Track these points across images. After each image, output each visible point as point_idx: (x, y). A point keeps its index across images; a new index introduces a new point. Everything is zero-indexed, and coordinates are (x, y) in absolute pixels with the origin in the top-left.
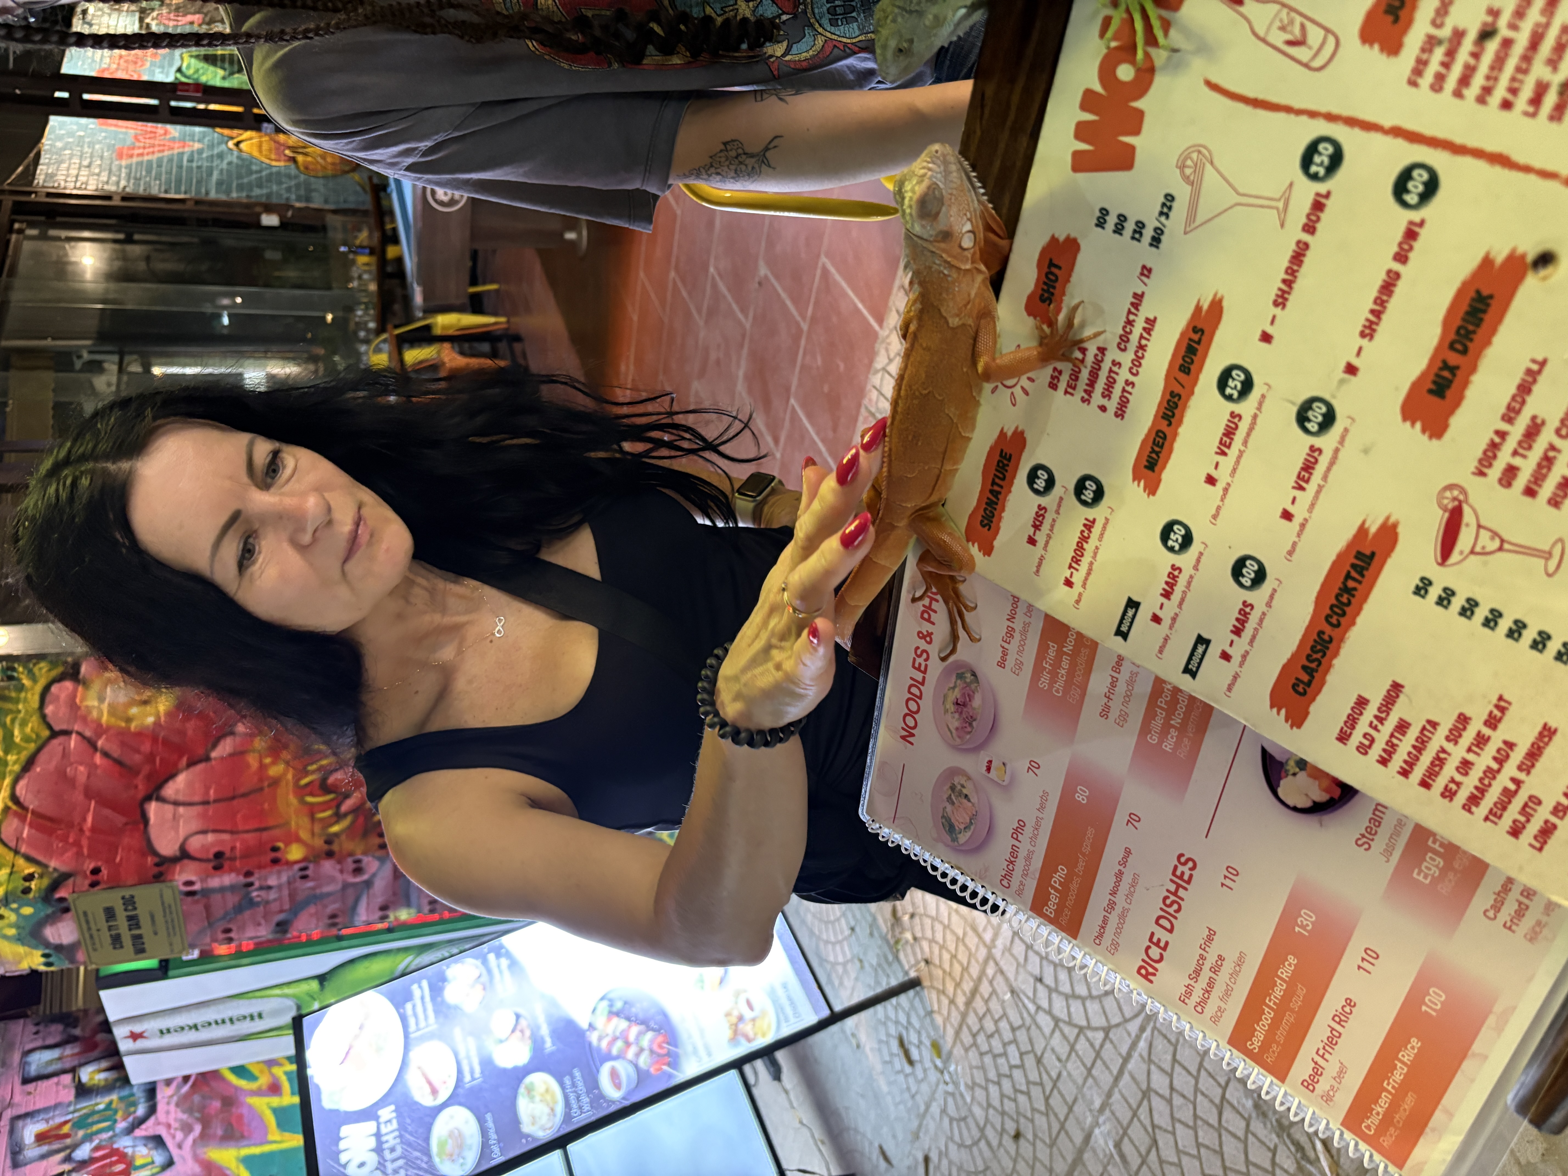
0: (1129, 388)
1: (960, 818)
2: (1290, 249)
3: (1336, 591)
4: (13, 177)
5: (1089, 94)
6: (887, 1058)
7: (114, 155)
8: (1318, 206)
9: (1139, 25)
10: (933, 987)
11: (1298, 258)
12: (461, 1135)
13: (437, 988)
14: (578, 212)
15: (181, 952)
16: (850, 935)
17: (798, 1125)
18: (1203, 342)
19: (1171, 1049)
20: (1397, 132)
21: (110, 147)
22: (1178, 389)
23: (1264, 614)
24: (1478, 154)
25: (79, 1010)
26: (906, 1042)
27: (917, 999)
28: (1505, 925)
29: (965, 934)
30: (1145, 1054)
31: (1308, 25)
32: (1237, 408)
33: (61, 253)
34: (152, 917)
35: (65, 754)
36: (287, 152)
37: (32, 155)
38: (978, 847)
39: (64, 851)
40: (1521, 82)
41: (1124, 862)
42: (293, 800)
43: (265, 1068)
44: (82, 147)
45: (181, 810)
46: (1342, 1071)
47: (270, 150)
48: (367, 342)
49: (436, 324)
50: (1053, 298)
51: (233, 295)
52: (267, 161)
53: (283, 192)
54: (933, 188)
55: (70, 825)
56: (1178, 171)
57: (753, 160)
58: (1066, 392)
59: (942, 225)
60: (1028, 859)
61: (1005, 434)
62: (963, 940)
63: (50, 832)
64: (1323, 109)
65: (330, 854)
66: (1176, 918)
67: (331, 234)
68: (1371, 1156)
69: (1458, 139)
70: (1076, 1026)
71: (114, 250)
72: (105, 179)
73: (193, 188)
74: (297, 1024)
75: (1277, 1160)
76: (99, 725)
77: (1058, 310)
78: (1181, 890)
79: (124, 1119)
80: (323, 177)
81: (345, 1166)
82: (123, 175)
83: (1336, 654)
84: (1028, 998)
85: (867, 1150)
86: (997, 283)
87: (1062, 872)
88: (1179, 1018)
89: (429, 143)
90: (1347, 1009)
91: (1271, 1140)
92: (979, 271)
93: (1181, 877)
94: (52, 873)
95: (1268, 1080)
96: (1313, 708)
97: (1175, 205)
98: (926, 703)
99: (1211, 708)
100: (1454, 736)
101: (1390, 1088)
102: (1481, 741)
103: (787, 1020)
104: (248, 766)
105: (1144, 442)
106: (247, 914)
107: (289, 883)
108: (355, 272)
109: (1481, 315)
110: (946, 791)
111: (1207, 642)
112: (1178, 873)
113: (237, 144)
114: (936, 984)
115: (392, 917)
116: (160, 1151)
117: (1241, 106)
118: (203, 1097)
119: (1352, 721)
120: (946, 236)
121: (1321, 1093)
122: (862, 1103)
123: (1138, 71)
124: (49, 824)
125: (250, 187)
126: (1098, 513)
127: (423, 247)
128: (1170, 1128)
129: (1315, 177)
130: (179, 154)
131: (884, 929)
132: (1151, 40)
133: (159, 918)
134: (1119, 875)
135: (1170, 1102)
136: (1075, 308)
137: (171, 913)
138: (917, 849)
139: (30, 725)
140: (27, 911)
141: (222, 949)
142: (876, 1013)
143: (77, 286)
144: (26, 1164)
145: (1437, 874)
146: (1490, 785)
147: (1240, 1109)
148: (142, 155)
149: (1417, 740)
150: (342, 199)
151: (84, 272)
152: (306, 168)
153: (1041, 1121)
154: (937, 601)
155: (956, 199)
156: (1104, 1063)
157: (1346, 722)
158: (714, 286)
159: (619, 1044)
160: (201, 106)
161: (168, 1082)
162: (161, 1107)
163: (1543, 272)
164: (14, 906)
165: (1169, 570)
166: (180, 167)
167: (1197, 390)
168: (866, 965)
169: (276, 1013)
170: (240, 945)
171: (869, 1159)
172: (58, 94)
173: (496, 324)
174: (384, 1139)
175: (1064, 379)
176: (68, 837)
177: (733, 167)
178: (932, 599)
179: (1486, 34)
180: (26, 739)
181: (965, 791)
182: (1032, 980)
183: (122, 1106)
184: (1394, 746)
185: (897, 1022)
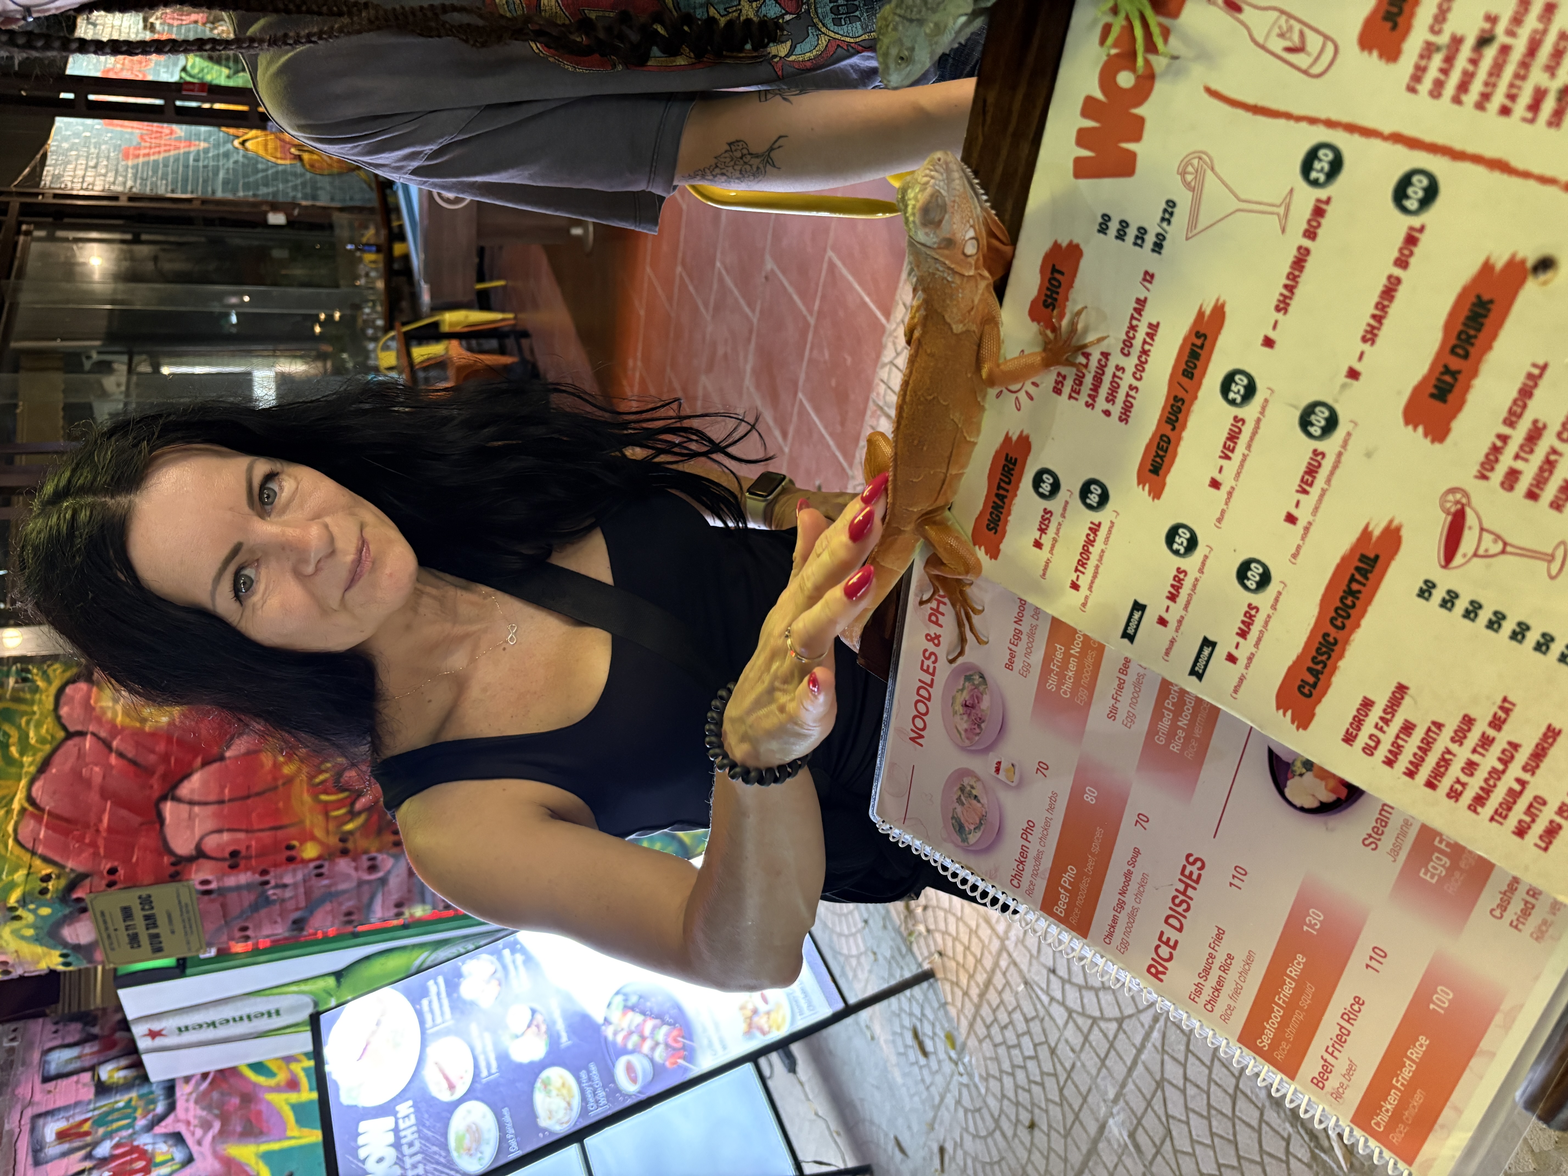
0: (1132, 393)
1: (969, 820)
2: (1291, 254)
3: (1341, 594)
4: (20, 178)
5: (1089, 100)
6: (902, 1050)
7: (120, 156)
8: (1319, 212)
9: (1139, 32)
10: (946, 979)
11: (1299, 263)
12: (478, 1130)
13: (452, 985)
14: (583, 215)
15: (198, 950)
16: (864, 928)
17: (814, 1117)
18: (1205, 347)
19: (1185, 1039)
20: (1397, 138)
21: (116, 147)
22: (1181, 394)
23: (1269, 616)
24: (1477, 159)
25: (97, 1009)
26: (920, 1034)
27: (931, 991)
28: (1511, 924)
29: (978, 926)
30: (1159, 1045)
31: (1307, 31)
32: (1241, 412)
33: (69, 254)
34: (169, 916)
35: (80, 755)
36: (293, 150)
37: (38, 156)
38: (988, 848)
39: (80, 851)
40: (1519, 88)
41: (1133, 862)
42: (307, 798)
43: (283, 1065)
44: (88, 147)
45: (196, 809)
46: (1351, 1068)
47: (276, 149)
48: (375, 339)
49: (444, 321)
50: (1057, 304)
51: (241, 294)
52: (273, 160)
53: (289, 190)
54: (936, 195)
55: (87, 826)
56: (1179, 177)
57: (758, 160)
58: (1070, 397)
59: (945, 231)
60: (1038, 859)
61: (1010, 439)
62: (976, 932)
63: (66, 833)
64: (1323, 116)
65: (345, 852)
66: (1185, 917)
67: (337, 232)
68: (1381, 1153)
69: (1458, 145)
70: (1090, 1017)
71: (122, 250)
72: (112, 179)
73: (200, 188)
74: (314, 1021)
75: (1291, 1150)
76: (114, 726)
77: (1062, 316)
78: (1190, 889)
79: (144, 1116)
80: (329, 175)
81: (363, 1161)
82: (130, 175)
83: (1341, 656)
84: (1042, 989)
85: (882, 1141)
86: (1000, 289)
87: (1071, 872)
88: (1189, 1017)
89: (434, 147)
90: (1356, 1007)
91: (1284, 1129)
92: (983, 277)
93: (1190, 877)
94: (69, 874)
95: (1277, 1078)
96: (1319, 710)
97: (1176, 211)
98: (935, 705)
99: (1217, 710)
100: (1459, 737)
101: (1399, 1085)
102: (1486, 742)
103: (801, 1013)
104: (262, 766)
105: (1148, 447)
106: (263, 912)
107: (305, 881)
108: (362, 269)
109: (1481, 320)
110: (955, 793)
111: (1213, 645)
112: (1187, 873)
113: (243, 143)
114: (949, 976)
115: (407, 914)
116: (180, 1148)
117: (1240, 112)
118: (222, 1094)
119: (1358, 722)
120: (949, 243)
121: (1331, 1091)
122: (877, 1095)
123: (1138, 78)
124: (65, 824)
125: (256, 186)
126: (1103, 516)
127: (430, 245)
128: (1184, 1118)
129: (1315, 183)
130: (184, 153)
131: (898, 922)
132: (1151, 47)
133: (176, 915)
134: (1128, 875)
135: (1184, 1092)
136: (1079, 313)
137: (188, 912)
138: (928, 849)
139: (45, 727)
140: (45, 911)
141: (238, 947)
142: (890, 1006)
143: (85, 286)
144: (47, 1162)
145: (1444, 873)
146: (1495, 786)
147: (1254, 1098)
148: (148, 155)
149: (1422, 741)
150: (348, 198)
151: (92, 273)
152: (312, 166)
153: (1055, 1111)
154: (945, 604)
155: (959, 206)
156: (1118, 1054)
157: (1351, 724)
158: (721, 280)
159: (635, 1038)
160: (206, 106)
161: (187, 1079)
162: (180, 1104)
163: (1542, 277)
164: (32, 906)
165: (1175, 573)
166: (186, 166)
167: (1201, 394)
168: (880, 957)
169: (293, 1009)
170: (257, 943)
171: (885, 1150)
172: (63, 95)
173: (503, 320)
174: (402, 1134)
175: (1068, 384)
176: (84, 838)
177: (738, 168)
178: (939, 602)
179: (1484, 41)
180: (42, 741)
181: (974, 792)
182: (1045, 972)
183: (141, 1103)
184: (1399, 747)
185: (911, 1014)
